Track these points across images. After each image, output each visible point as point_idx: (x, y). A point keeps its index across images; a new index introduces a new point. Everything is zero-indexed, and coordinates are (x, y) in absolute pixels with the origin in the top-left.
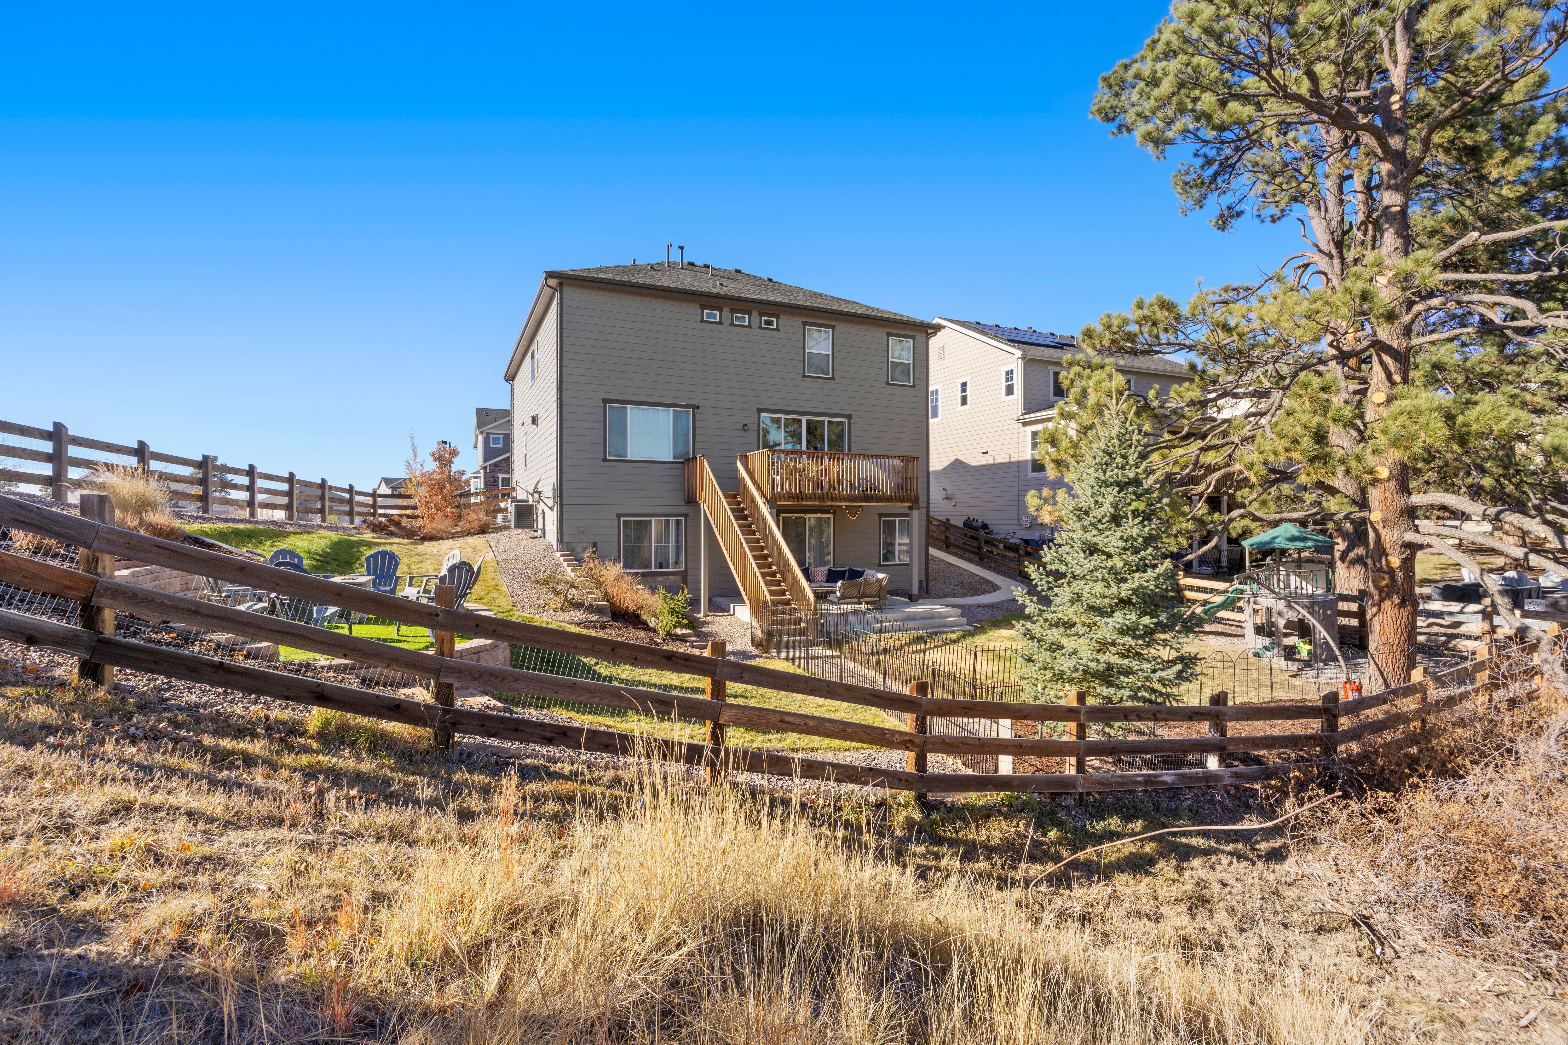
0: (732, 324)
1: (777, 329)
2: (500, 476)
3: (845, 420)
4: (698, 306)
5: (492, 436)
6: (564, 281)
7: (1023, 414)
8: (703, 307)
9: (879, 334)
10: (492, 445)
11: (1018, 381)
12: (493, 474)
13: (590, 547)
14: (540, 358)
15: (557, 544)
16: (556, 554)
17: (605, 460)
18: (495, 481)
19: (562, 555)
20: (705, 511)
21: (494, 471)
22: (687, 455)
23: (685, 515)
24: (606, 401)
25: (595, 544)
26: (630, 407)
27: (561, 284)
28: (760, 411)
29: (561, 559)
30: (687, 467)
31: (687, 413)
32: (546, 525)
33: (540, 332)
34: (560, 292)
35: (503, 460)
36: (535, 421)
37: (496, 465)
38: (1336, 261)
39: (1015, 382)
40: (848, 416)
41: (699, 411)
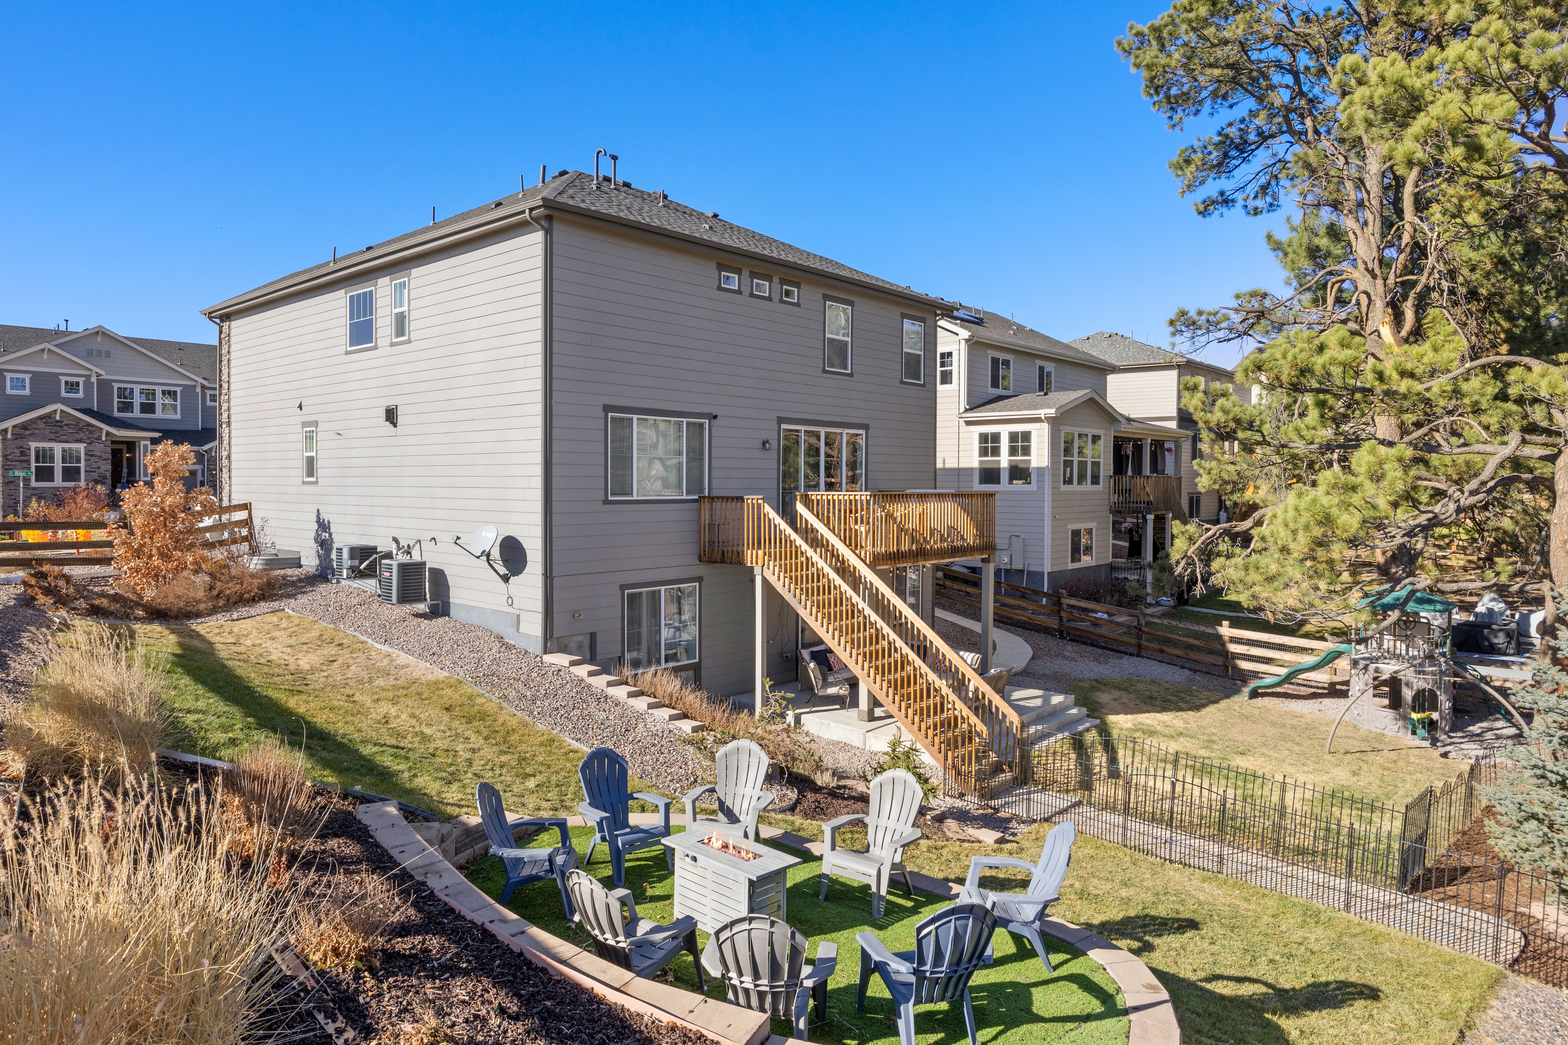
0: (752, 295)
1: (798, 305)
2: (33, 445)
3: (862, 432)
4: (714, 266)
5: (9, 376)
6: (555, 213)
7: (966, 410)
8: (721, 267)
9: (894, 312)
10: (9, 391)
11: (959, 367)
12: (19, 442)
13: (586, 641)
14: (413, 315)
15: (540, 641)
16: (548, 658)
17: (606, 502)
18: (23, 454)
19: (573, 663)
20: (764, 579)
21: (22, 437)
22: (702, 489)
23: (700, 579)
24: (607, 409)
25: (593, 636)
26: (635, 417)
27: (549, 218)
28: (781, 420)
29: (576, 670)
30: (706, 506)
31: (701, 425)
32: (457, 597)
33: (415, 272)
34: (548, 232)
35: (40, 418)
36: (391, 416)
37: (24, 426)
38: (1380, 282)
39: (954, 368)
40: (866, 427)
41: (715, 422)
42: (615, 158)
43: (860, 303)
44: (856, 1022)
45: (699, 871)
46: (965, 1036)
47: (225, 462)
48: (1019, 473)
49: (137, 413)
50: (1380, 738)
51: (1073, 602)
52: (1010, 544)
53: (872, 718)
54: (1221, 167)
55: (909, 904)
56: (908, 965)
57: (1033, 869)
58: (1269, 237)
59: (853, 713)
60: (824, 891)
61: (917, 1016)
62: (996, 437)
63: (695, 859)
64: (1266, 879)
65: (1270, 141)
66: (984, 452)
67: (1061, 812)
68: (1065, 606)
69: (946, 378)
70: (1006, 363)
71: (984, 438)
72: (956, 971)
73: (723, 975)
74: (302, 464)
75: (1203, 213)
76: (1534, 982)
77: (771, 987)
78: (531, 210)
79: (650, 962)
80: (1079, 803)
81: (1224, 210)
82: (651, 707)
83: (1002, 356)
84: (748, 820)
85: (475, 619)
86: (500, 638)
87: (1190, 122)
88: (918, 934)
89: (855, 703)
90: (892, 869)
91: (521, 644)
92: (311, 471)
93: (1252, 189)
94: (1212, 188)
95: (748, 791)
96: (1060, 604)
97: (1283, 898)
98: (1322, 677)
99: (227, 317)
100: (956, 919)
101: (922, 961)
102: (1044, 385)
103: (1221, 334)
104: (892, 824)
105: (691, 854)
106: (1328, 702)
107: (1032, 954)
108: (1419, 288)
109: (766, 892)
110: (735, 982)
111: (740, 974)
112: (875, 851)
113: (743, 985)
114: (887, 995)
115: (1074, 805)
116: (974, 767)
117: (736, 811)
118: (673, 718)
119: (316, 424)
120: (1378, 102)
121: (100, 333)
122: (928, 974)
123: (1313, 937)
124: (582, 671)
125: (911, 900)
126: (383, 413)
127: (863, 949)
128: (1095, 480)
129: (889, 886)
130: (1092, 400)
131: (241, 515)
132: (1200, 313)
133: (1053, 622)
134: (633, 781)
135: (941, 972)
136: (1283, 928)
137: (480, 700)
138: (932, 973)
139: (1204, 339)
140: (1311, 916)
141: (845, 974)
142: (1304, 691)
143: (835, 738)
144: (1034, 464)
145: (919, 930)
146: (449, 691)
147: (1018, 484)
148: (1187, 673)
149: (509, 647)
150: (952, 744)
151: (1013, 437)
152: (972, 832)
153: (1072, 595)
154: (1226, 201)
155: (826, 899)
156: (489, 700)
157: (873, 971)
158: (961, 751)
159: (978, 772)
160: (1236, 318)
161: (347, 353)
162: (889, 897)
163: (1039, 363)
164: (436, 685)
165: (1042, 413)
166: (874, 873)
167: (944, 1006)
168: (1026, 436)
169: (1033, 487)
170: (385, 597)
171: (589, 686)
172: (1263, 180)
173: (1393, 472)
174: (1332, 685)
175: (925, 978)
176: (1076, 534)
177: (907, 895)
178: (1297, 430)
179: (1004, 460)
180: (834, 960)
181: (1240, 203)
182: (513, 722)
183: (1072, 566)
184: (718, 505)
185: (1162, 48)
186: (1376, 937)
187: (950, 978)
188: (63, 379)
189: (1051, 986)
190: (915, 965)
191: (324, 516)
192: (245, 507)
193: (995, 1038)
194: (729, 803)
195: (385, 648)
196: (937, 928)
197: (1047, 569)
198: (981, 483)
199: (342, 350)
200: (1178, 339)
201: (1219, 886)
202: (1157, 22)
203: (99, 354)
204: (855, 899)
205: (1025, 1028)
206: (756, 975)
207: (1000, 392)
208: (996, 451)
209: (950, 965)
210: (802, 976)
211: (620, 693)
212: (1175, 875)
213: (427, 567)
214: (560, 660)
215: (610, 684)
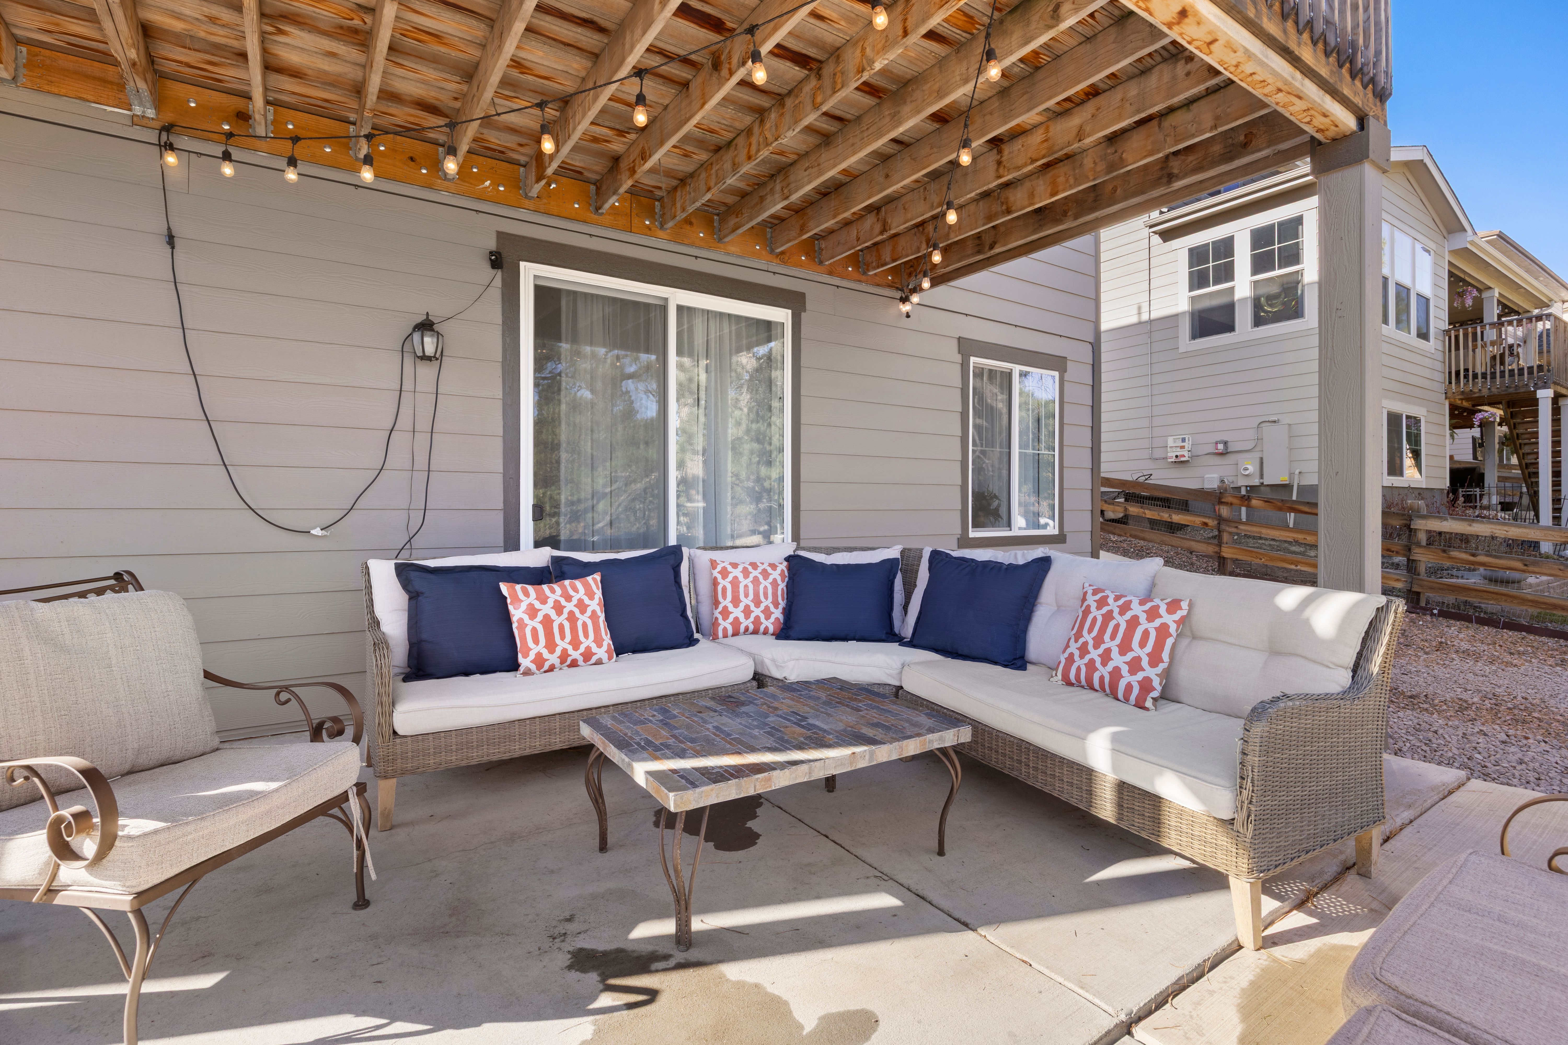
52: (1259, 439)
62: (1224, 248)
66: (1198, 280)
68: (1422, 537)
71: (1197, 255)
96: (1411, 531)
128: (1422, 331)
130: (1422, 166)
144: (1306, 277)
147: (1274, 323)
151: (1261, 237)
168: (1289, 227)
176: (1394, 423)
179: (1243, 284)
183: (1389, 481)
198: (1194, 337)
208: (1224, 273)
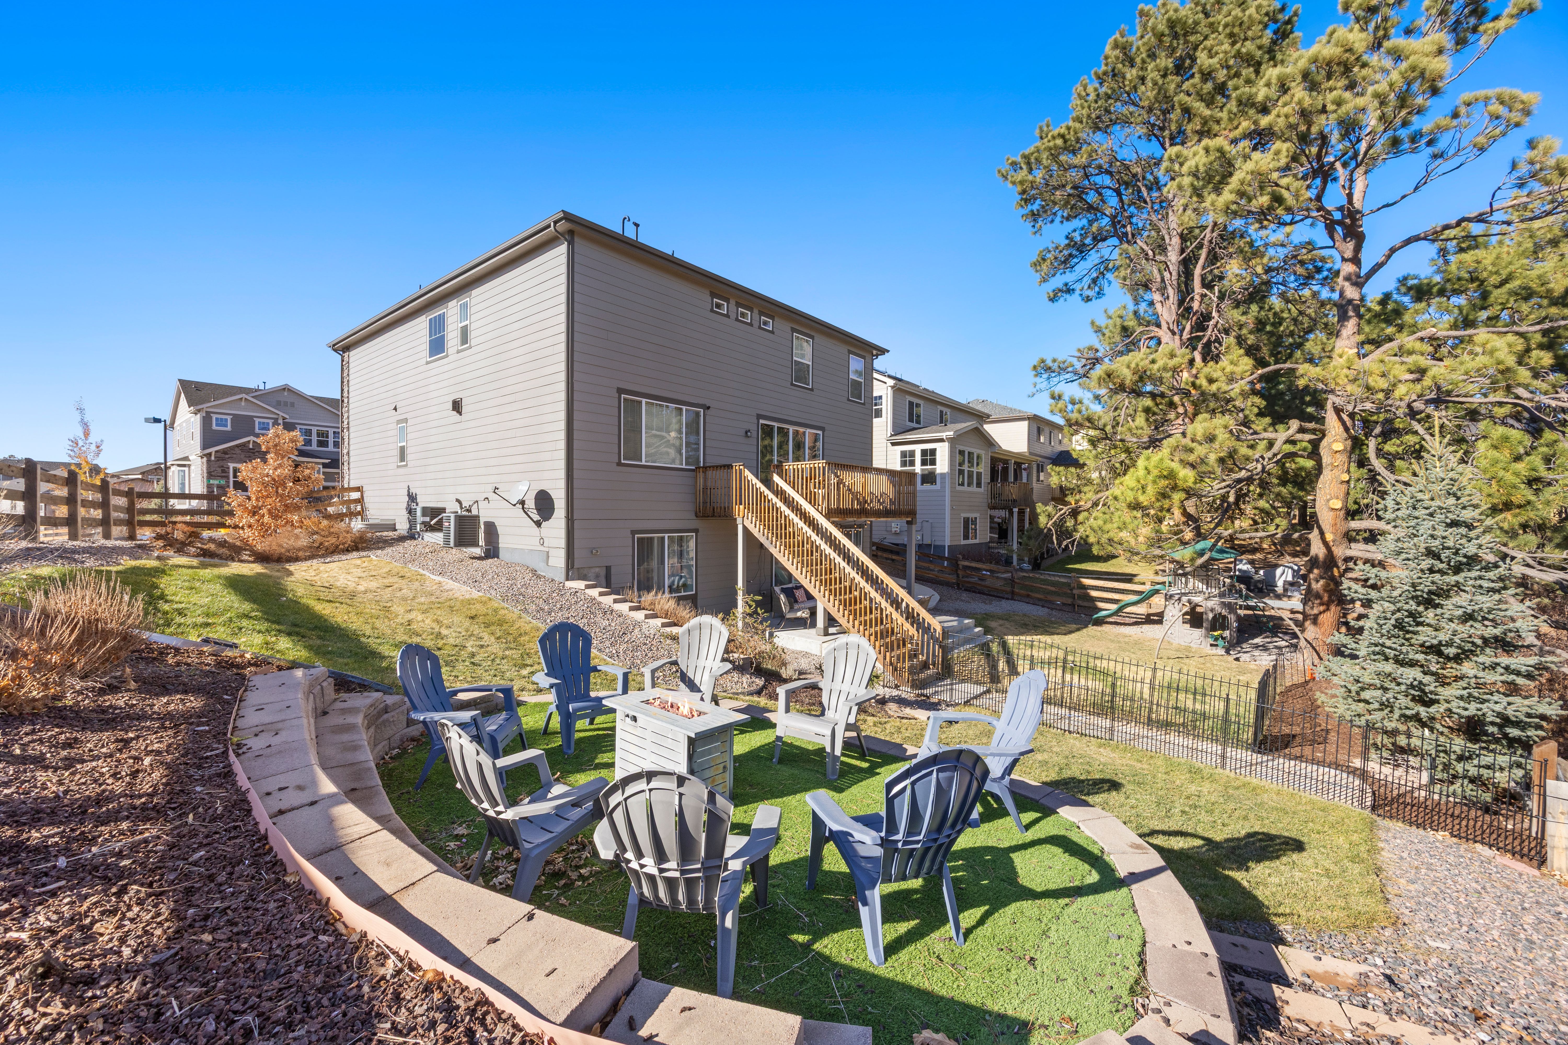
0: (737, 319)
1: (772, 332)
2: (232, 466)
3: (819, 433)
4: (709, 293)
5: (214, 417)
6: (575, 227)
7: (892, 435)
8: (713, 295)
9: (843, 349)
10: (214, 427)
11: (887, 406)
12: (221, 463)
13: (603, 572)
14: (473, 326)
15: (564, 571)
16: (569, 584)
17: (619, 464)
18: (223, 471)
19: (588, 587)
20: (745, 528)
21: (223, 459)
22: (698, 461)
23: (696, 531)
24: (620, 391)
25: (608, 569)
26: (644, 401)
27: (571, 232)
28: (759, 417)
29: (589, 591)
30: (701, 475)
31: (698, 414)
32: (504, 542)
33: (475, 292)
34: (571, 243)
35: (237, 446)
36: (457, 406)
37: (225, 452)
38: (1177, 337)
39: (884, 407)
40: (822, 429)
41: (708, 412)
42: (637, 225)
43: (819, 338)
44: (805, 905)
45: (639, 732)
46: (944, 921)
47: (346, 458)
48: (929, 478)
49: (314, 447)
50: (1188, 649)
51: (966, 563)
52: (922, 527)
53: (826, 634)
54: (1066, 263)
55: (865, 765)
56: (874, 833)
57: (995, 722)
58: (1093, 323)
59: (812, 631)
60: (777, 755)
61: (885, 899)
62: (912, 453)
63: (635, 719)
64: (1144, 744)
65: (1100, 245)
66: (904, 464)
67: (976, 697)
68: (960, 567)
69: (879, 414)
70: (918, 405)
71: (904, 454)
72: (936, 840)
73: (617, 856)
74: (397, 452)
75: (1052, 300)
76: (1400, 824)
77: (683, 872)
78: (555, 223)
79: (550, 836)
80: (988, 691)
81: (1067, 296)
82: (647, 617)
83: (916, 401)
84: (706, 687)
85: (517, 558)
86: (534, 572)
87: (1047, 229)
88: (888, 792)
89: (813, 625)
90: (846, 730)
91: (549, 575)
92: (402, 457)
93: (1087, 281)
94: (1058, 281)
95: (709, 663)
96: (957, 565)
97: (1167, 759)
98: (1141, 610)
99: (347, 349)
100: (938, 771)
101: (892, 828)
102: (943, 421)
103: (1068, 376)
104: (846, 687)
105: (631, 713)
106: (1146, 627)
107: (1003, 813)
108: (1205, 340)
109: (710, 752)
110: (634, 865)
111: (640, 855)
112: (829, 714)
113: (645, 870)
114: (844, 868)
115: (985, 693)
116: (907, 665)
117: (697, 681)
118: (664, 625)
119: (406, 420)
120: (1202, 169)
121: (286, 389)
122: (900, 845)
123: (1205, 790)
124: (594, 592)
125: (866, 761)
126: (450, 405)
127: (814, 814)
128: (979, 485)
129: (843, 748)
130: (977, 429)
131: (355, 495)
132: (1054, 361)
133: (952, 579)
134: (596, 656)
135: (918, 842)
136: (1178, 782)
137: (502, 612)
138: (905, 843)
139: (1056, 380)
140: (1195, 772)
141: (795, 842)
142: (1127, 620)
143: (799, 648)
144: (938, 471)
145: (890, 786)
146: (478, 606)
147: (927, 486)
148: (1046, 610)
149: (539, 577)
150: (889, 647)
151: (924, 452)
152: (908, 711)
153: (965, 558)
154: (1068, 290)
155: (780, 761)
156: (511, 612)
157: (827, 840)
158: (896, 653)
159: (911, 668)
160: (1078, 365)
161: (428, 363)
162: (843, 759)
163: (940, 408)
164: (470, 602)
165: (944, 435)
166: (828, 733)
167: (916, 883)
168: (933, 452)
169: (938, 486)
170: (447, 541)
171: (599, 603)
172: (1095, 275)
173: (1222, 436)
174: (1149, 615)
175: (897, 850)
176: (966, 521)
177: (862, 757)
178: (1130, 430)
179: (918, 468)
180: (774, 831)
181: (1078, 292)
182: (528, 628)
183: (963, 542)
184: (710, 473)
185: (1030, 170)
186: (1254, 789)
187: (927, 850)
188: (257, 421)
189: (1030, 850)
190: (883, 834)
191: (412, 490)
192: (358, 489)
193: (981, 922)
194: (690, 674)
195: (438, 578)
196: (913, 784)
197: (947, 543)
199: (424, 361)
200: (1038, 380)
201: (1113, 751)
202: (1027, 152)
203: (286, 404)
204: (810, 761)
205: (1014, 907)
206: (661, 856)
207: (915, 425)
208: (912, 463)
209: (929, 831)
210: (728, 853)
211: (624, 607)
212: (1075, 743)
213: (482, 521)
214: (580, 584)
215: (615, 601)
